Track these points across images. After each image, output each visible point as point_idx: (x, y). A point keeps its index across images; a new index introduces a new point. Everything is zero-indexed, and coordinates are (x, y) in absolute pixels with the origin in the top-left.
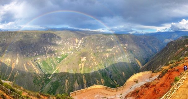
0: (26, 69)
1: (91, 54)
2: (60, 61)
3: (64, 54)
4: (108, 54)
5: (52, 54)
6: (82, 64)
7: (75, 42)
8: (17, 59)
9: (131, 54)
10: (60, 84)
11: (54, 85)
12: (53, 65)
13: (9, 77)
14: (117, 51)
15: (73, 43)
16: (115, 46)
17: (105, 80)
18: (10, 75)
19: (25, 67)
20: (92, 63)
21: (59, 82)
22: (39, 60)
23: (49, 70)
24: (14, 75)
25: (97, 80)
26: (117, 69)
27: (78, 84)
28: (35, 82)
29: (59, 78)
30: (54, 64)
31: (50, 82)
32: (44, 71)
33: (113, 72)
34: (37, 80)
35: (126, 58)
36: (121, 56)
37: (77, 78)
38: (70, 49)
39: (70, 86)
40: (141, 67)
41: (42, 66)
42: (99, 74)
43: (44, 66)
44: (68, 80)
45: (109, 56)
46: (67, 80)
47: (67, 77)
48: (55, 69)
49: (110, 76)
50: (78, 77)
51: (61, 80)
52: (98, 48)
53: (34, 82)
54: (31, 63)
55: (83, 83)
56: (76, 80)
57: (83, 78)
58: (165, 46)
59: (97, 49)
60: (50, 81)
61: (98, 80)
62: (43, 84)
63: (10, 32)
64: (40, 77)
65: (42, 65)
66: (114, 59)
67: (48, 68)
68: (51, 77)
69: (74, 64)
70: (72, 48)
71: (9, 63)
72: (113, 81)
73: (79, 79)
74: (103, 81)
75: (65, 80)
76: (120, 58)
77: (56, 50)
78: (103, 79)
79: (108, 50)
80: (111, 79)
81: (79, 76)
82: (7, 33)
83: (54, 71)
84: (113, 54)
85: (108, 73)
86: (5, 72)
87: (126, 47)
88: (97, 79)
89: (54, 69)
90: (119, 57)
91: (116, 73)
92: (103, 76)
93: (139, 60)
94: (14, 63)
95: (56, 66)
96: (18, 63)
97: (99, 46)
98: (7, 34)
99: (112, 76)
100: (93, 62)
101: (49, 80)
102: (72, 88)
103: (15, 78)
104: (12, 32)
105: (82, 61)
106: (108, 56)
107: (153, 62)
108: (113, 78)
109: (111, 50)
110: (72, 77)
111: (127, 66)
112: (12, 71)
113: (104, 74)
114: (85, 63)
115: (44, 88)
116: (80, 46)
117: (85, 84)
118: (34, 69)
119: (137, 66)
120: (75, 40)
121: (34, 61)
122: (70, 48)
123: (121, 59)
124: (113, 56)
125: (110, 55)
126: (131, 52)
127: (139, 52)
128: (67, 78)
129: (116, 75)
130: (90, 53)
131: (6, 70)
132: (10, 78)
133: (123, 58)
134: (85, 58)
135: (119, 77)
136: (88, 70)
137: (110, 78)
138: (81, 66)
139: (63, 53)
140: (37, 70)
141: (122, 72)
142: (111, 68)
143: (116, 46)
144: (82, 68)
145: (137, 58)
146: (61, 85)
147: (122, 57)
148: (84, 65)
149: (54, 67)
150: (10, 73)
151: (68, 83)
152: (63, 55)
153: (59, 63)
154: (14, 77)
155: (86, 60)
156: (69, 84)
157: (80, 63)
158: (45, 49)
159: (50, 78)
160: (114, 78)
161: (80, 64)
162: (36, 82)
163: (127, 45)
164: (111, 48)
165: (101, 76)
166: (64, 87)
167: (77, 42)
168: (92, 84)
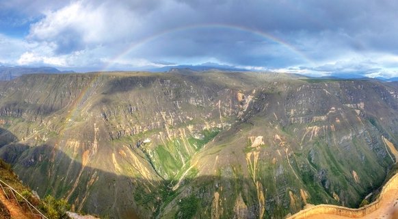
0: (116, 165)
1: (276, 128)
2: (200, 147)
3: (210, 129)
4: (316, 128)
5: (180, 129)
6: (255, 153)
7: (236, 98)
8: (96, 142)
9: (373, 128)
10: (199, 204)
11: (185, 205)
12: (184, 156)
13: (76, 185)
14: (338, 121)
15: (230, 102)
16: (333, 108)
17: (310, 192)
18: (77, 182)
19: (114, 160)
20: (278, 151)
21: (198, 200)
22: (149, 143)
23: (172, 168)
24: (88, 180)
25: (290, 192)
26: (339, 164)
27: (246, 202)
28: (137, 198)
29: (197, 189)
30: (185, 154)
31: (176, 198)
32: (161, 170)
33: (330, 172)
34: (144, 193)
35: (360, 137)
36: (348, 133)
37: (241, 189)
38: (223, 116)
39: (225, 209)
41: (156, 159)
42: (295, 178)
43: (160, 158)
44: (220, 192)
45: (318, 133)
46: (217, 195)
47: (217, 186)
48: (188, 167)
49: (323, 182)
50: (245, 185)
51: (201, 195)
52: (292, 113)
53: (136, 200)
54: (129, 150)
55: (257, 200)
56: (240, 195)
57: (258, 188)
59: (289, 116)
60: (175, 196)
61: (293, 192)
62: (157, 204)
64: (150, 186)
65: (156, 156)
66: (331, 140)
67: (171, 165)
68: (177, 186)
69: (233, 153)
70: (228, 113)
71: (75, 150)
72: (328, 193)
73: (246, 191)
74: (306, 195)
75: (212, 194)
76: (345, 138)
77: (191, 119)
78: (305, 189)
79: (315, 118)
80: (325, 189)
81: (248, 184)
82: (71, 77)
83: (185, 170)
84: (329, 129)
85: (318, 176)
86: (64, 173)
87: (361, 111)
88: (290, 190)
89: (184, 165)
90: (344, 134)
91: (336, 174)
92: (305, 183)
93: (391, 141)
94: (88, 151)
95: (190, 158)
96: (96, 151)
97: (293, 108)
98: (71, 80)
99: (327, 183)
100: (280, 148)
101: (173, 193)
102: (230, 213)
103: (91, 187)
104: (83, 76)
105: (252, 146)
106: (316, 133)
108: (329, 186)
109: (323, 118)
110: (229, 186)
111: (363, 157)
112: (81, 172)
113: (307, 178)
114: (262, 151)
115: (160, 214)
116: (249, 109)
117: (262, 202)
118: (136, 166)
119: (387, 156)
120: (236, 95)
121: (135, 147)
122: (225, 114)
123: (348, 141)
124: (330, 133)
125: (322, 130)
126: (373, 123)
127: (393, 121)
128: (217, 190)
129: (336, 179)
130: (274, 126)
131: (67, 169)
132: (77, 188)
133: (354, 138)
134: (261, 137)
135: (345, 183)
136: (269, 168)
137: (322, 188)
138: (252, 157)
139: (207, 127)
140: (142, 170)
141: (351, 172)
142: (325, 162)
143: (336, 109)
144: (253, 162)
145: (387, 137)
146: (204, 207)
147: (351, 135)
148: (260, 155)
149: (186, 162)
150: (78, 176)
151: (219, 202)
152: (206, 130)
153: (196, 150)
154: (86, 184)
155: (263, 143)
156: (223, 204)
157: (249, 150)
158: (164, 117)
159: (174, 189)
160: (332, 188)
161: (249, 155)
162: (140, 198)
163: (362, 105)
164: (324, 113)
165: (301, 182)
166: (209, 211)
167: (240, 99)
168: (279, 202)
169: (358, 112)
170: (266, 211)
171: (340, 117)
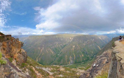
1: (77, 44)
2: (63, 48)
4: (85, 44)
5: (59, 45)
9: (96, 44)
10: (63, 57)
11: (60, 58)
16: (88, 40)
17: (84, 55)
19: (47, 51)
22: (53, 48)
25: (80, 55)
26: (89, 50)
27: (72, 57)
28: (51, 57)
29: (62, 55)
30: (60, 49)
39: (68, 58)
40: (100, 49)
41: (55, 50)
46: (66, 56)
47: (66, 54)
49: (86, 53)
50: (71, 54)
54: (50, 49)
57: (74, 54)
58: (111, 40)
59: (80, 42)
63: (40, 36)
64: (54, 55)
67: (58, 51)
71: (39, 49)
73: (72, 55)
77: (61, 43)
79: (85, 42)
82: (38, 36)
90: (90, 45)
91: (89, 52)
94: (42, 49)
97: (81, 40)
100: (78, 47)
101: (58, 56)
103: (42, 55)
107: (106, 47)
109: (86, 42)
110: (69, 54)
111: (94, 49)
114: (75, 48)
116: (72, 41)
118: (51, 52)
119: (98, 49)
124: (87, 45)
131: (38, 52)
132: (40, 56)
133: (92, 46)
134: (74, 46)
136: (76, 51)
138: (73, 49)
139: (64, 44)
142: (87, 50)
145: (98, 46)
149: (60, 51)
150: (40, 53)
158: (56, 43)
159: (58, 55)
160: (88, 54)
161: (72, 49)
163: (93, 40)
164: (86, 41)
165: (82, 53)
166: (65, 58)
167: (70, 39)
168: (78, 57)
169: (93, 41)
170: (76, 58)
171: (89, 42)
